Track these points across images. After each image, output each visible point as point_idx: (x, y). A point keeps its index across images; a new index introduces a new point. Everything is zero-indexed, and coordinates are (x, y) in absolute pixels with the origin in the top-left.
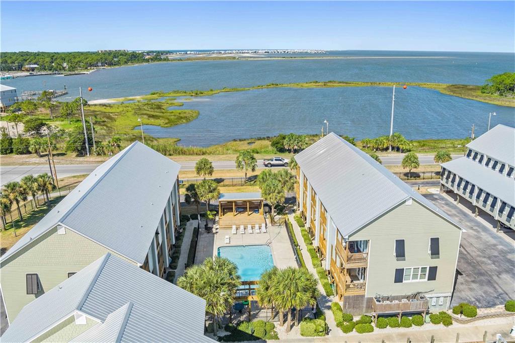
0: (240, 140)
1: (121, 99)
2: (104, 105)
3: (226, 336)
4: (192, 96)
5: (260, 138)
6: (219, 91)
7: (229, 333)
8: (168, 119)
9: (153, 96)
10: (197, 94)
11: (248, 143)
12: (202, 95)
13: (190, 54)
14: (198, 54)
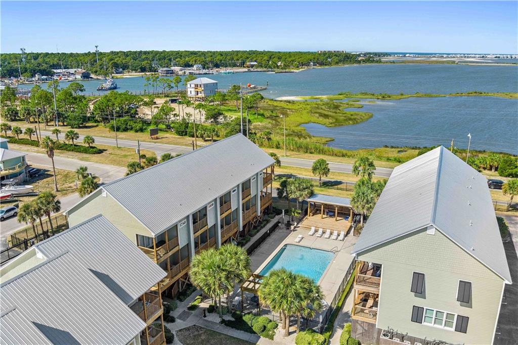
0: (392, 147)
1: (307, 97)
2: (289, 102)
3: (229, 321)
4: (378, 99)
5: (416, 147)
6: (410, 96)
7: (233, 319)
8: (337, 119)
9: (340, 96)
10: (383, 97)
11: (399, 151)
12: (388, 98)
13: (409, 57)
14: (417, 57)
